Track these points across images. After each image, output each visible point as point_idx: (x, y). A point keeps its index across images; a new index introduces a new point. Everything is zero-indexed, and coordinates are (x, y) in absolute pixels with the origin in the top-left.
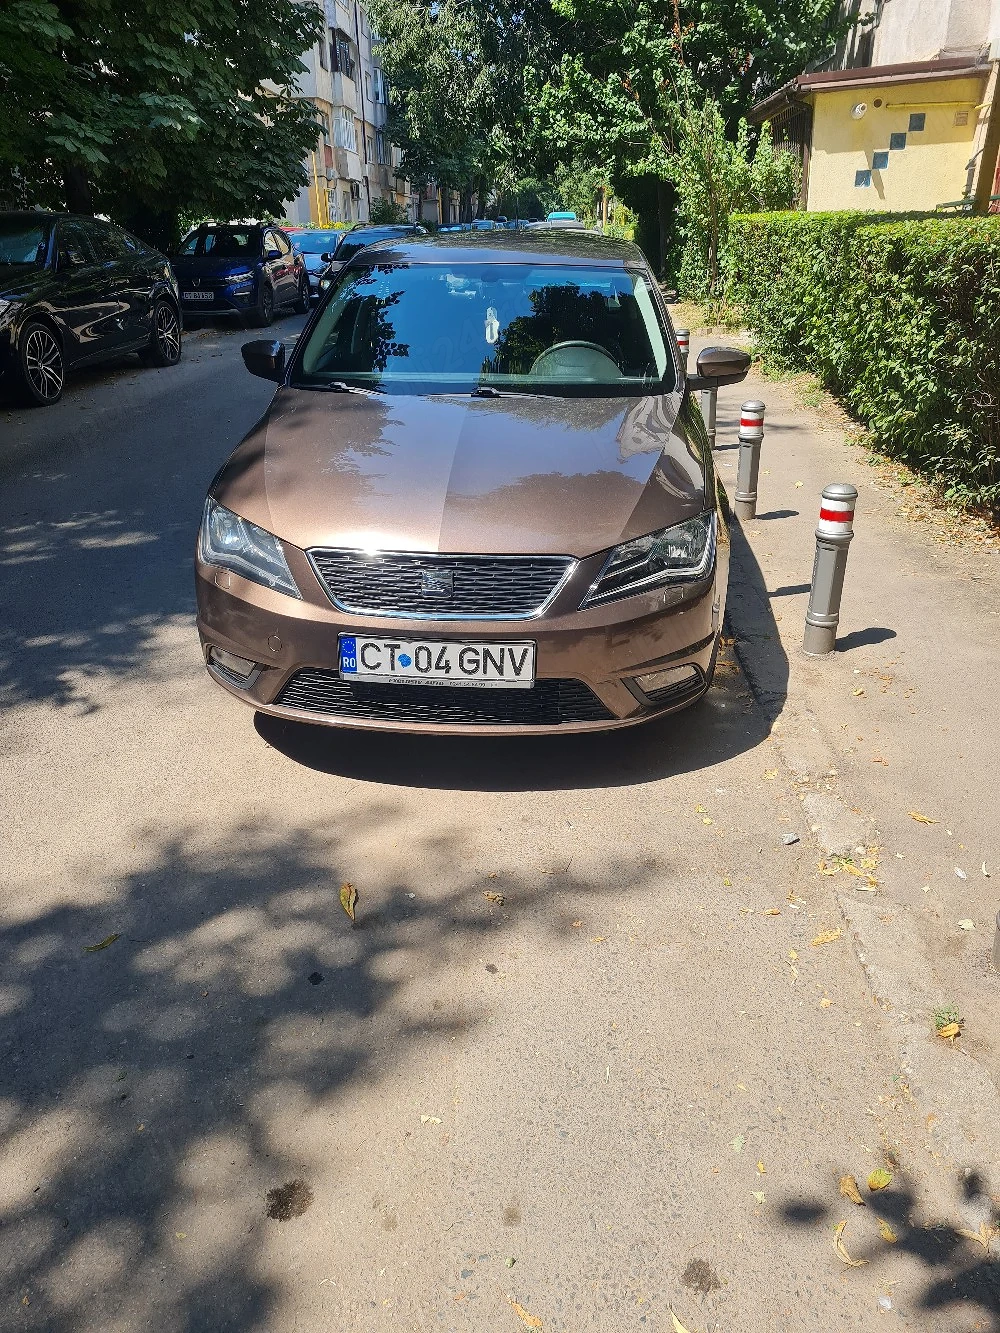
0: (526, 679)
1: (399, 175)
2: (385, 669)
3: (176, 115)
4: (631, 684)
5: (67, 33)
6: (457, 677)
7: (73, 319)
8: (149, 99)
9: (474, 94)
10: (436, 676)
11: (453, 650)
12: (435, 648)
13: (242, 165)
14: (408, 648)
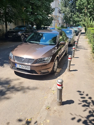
0: (30, 69)
1: (64, 23)
2: (19, 67)
3: (40, 17)
4: (40, 71)
5: (32, 10)
6: (24, 68)
7: (26, 35)
8: (38, 16)
9: (69, 16)
10: (22, 68)
11: (24, 66)
12: (22, 66)
13: (46, 22)
14: (20, 65)
